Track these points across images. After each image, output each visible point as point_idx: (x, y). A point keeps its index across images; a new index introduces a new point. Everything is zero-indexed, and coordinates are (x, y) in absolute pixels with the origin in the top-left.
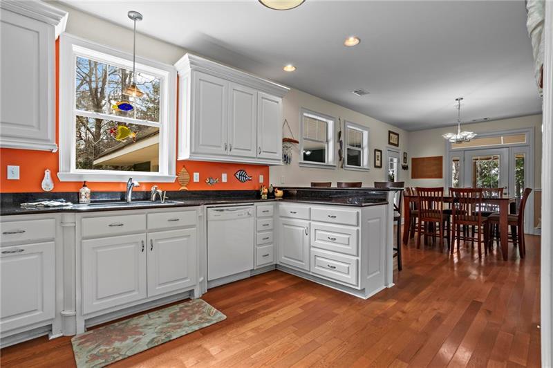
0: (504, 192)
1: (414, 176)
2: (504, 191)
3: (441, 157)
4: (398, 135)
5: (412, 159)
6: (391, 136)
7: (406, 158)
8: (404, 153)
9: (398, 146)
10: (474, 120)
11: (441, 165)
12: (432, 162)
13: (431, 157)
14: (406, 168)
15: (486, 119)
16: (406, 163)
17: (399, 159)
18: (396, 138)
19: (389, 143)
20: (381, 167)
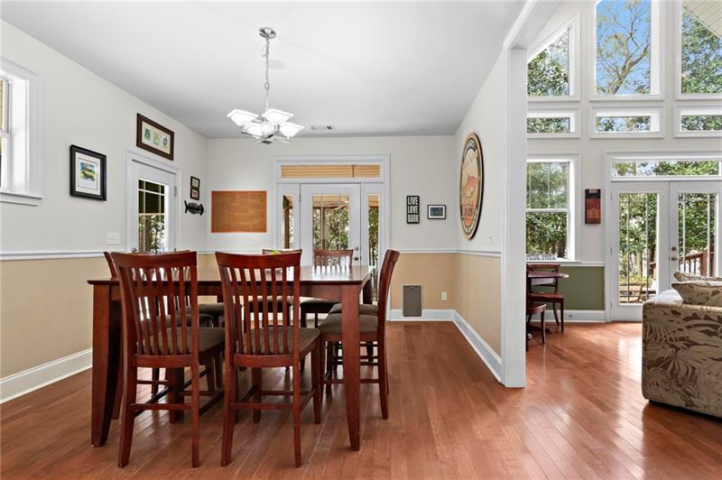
0: (353, 257)
1: (217, 227)
2: (355, 254)
3: (264, 194)
4: (171, 134)
5: (213, 193)
6: (147, 130)
7: (197, 189)
8: (192, 178)
9: (172, 159)
10: (313, 128)
11: (264, 206)
12: (249, 200)
13: (247, 192)
14: (198, 209)
15: (329, 128)
16: (198, 199)
17: (175, 188)
18: (165, 139)
19: (140, 144)
20: (103, 197)
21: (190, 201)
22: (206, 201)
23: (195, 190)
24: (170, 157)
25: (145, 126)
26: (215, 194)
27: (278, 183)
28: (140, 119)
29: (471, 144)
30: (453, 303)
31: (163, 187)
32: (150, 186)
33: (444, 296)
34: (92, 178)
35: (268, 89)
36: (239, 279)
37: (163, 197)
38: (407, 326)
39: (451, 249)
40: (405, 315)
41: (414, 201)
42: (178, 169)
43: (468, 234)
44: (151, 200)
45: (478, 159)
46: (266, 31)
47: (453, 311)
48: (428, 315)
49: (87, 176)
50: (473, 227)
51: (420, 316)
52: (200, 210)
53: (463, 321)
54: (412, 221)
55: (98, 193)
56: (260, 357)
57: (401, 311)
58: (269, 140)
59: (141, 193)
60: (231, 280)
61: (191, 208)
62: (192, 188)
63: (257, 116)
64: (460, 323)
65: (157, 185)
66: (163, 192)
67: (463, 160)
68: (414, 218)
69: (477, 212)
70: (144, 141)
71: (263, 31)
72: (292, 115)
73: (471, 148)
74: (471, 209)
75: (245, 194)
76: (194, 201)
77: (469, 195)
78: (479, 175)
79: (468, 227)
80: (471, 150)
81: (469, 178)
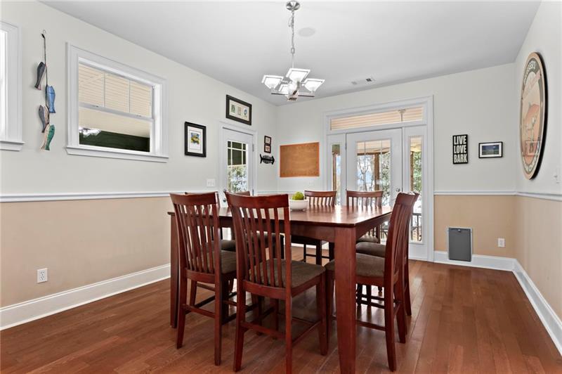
1: (284, 173)
3: (317, 144)
4: (250, 106)
5: (281, 147)
6: (233, 106)
7: (269, 145)
8: (265, 137)
9: (250, 124)
10: (354, 83)
11: (317, 155)
12: (307, 151)
13: (305, 144)
14: (270, 160)
15: (369, 80)
16: (270, 152)
17: (253, 145)
18: (246, 111)
19: (228, 116)
20: (204, 155)
21: (264, 154)
22: (276, 153)
23: (268, 145)
24: (249, 123)
25: (231, 102)
26: (283, 148)
27: (328, 135)
28: (229, 98)
29: (532, 66)
30: (512, 250)
31: (244, 145)
32: (237, 145)
33: (501, 242)
34: (197, 142)
35: (293, 53)
36: (256, 216)
37: (244, 153)
38: (453, 269)
39: (511, 190)
40: (451, 258)
41: (462, 140)
42: (255, 131)
43: (529, 173)
44: (237, 155)
45: (540, 81)
46: (292, 3)
47: (514, 260)
48: (478, 261)
49: (194, 142)
50: (534, 165)
51: (470, 261)
52: (272, 160)
53: (525, 273)
54: (459, 161)
55: (201, 152)
56: (260, 286)
57: (446, 253)
58: (295, 96)
59: (229, 150)
60: (243, 216)
61: (264, 159)
62: (266, 144)
63: (282, 78)
64: (521, 275)
65: (240, 144)
66: (244, 149)
67: (524, 87)
68: (463, 158)
69: (539, 147)
70: (231, 113)
71: (289, 4)
72: (309, 71)
73: (532, 70)
74: (532, 144)
75: (303, 146)
76: (267, 154)
77: (530, 126)
78: (541, 100)
79: (528, 165)
80: (532, 73)
81: (530, 107)
